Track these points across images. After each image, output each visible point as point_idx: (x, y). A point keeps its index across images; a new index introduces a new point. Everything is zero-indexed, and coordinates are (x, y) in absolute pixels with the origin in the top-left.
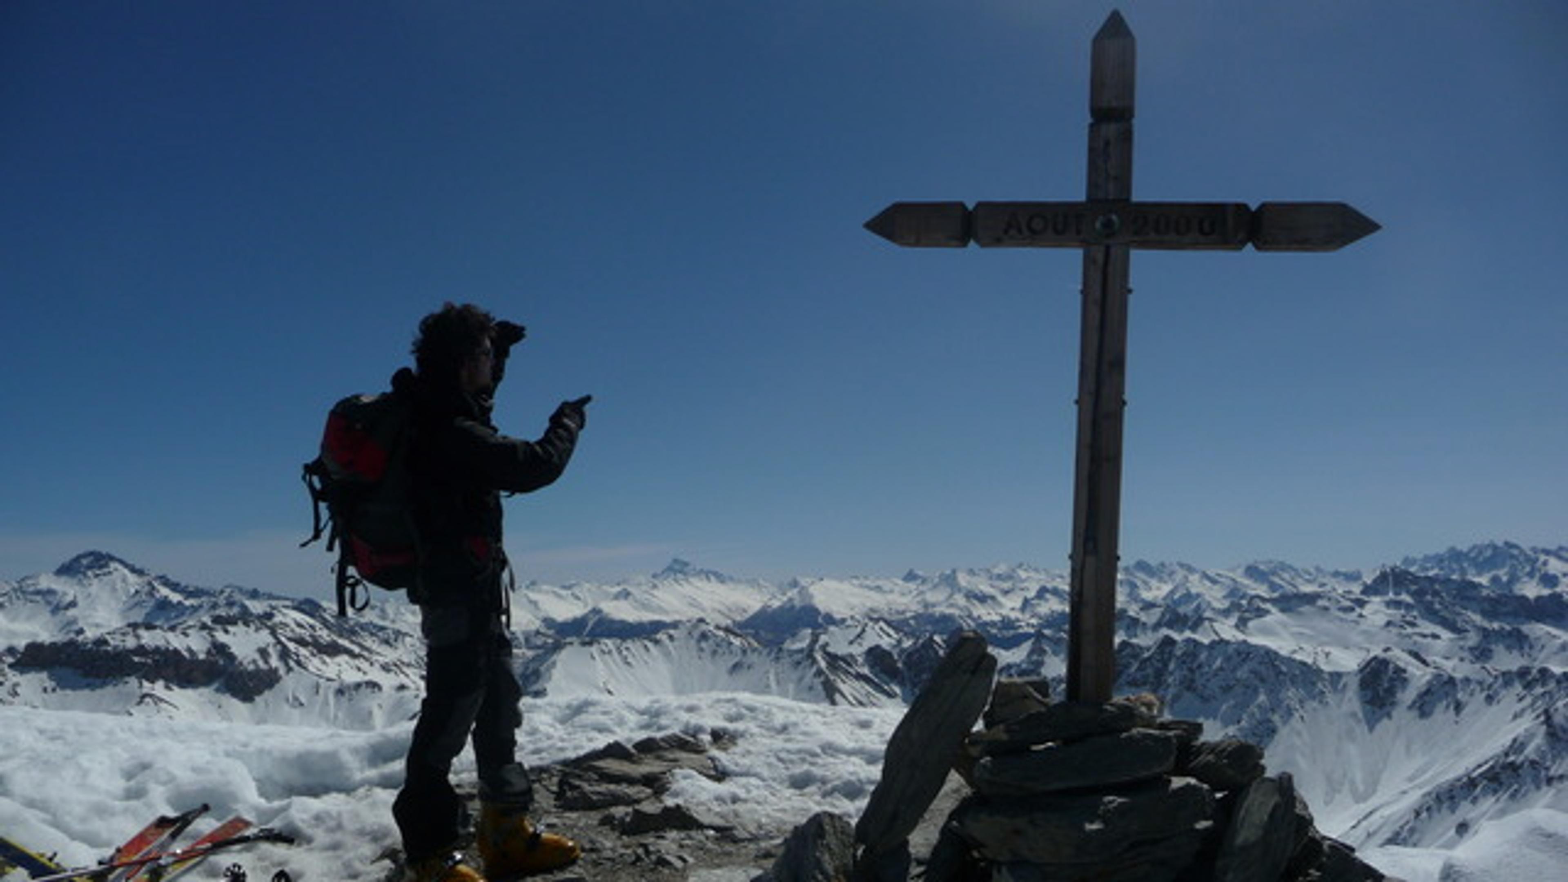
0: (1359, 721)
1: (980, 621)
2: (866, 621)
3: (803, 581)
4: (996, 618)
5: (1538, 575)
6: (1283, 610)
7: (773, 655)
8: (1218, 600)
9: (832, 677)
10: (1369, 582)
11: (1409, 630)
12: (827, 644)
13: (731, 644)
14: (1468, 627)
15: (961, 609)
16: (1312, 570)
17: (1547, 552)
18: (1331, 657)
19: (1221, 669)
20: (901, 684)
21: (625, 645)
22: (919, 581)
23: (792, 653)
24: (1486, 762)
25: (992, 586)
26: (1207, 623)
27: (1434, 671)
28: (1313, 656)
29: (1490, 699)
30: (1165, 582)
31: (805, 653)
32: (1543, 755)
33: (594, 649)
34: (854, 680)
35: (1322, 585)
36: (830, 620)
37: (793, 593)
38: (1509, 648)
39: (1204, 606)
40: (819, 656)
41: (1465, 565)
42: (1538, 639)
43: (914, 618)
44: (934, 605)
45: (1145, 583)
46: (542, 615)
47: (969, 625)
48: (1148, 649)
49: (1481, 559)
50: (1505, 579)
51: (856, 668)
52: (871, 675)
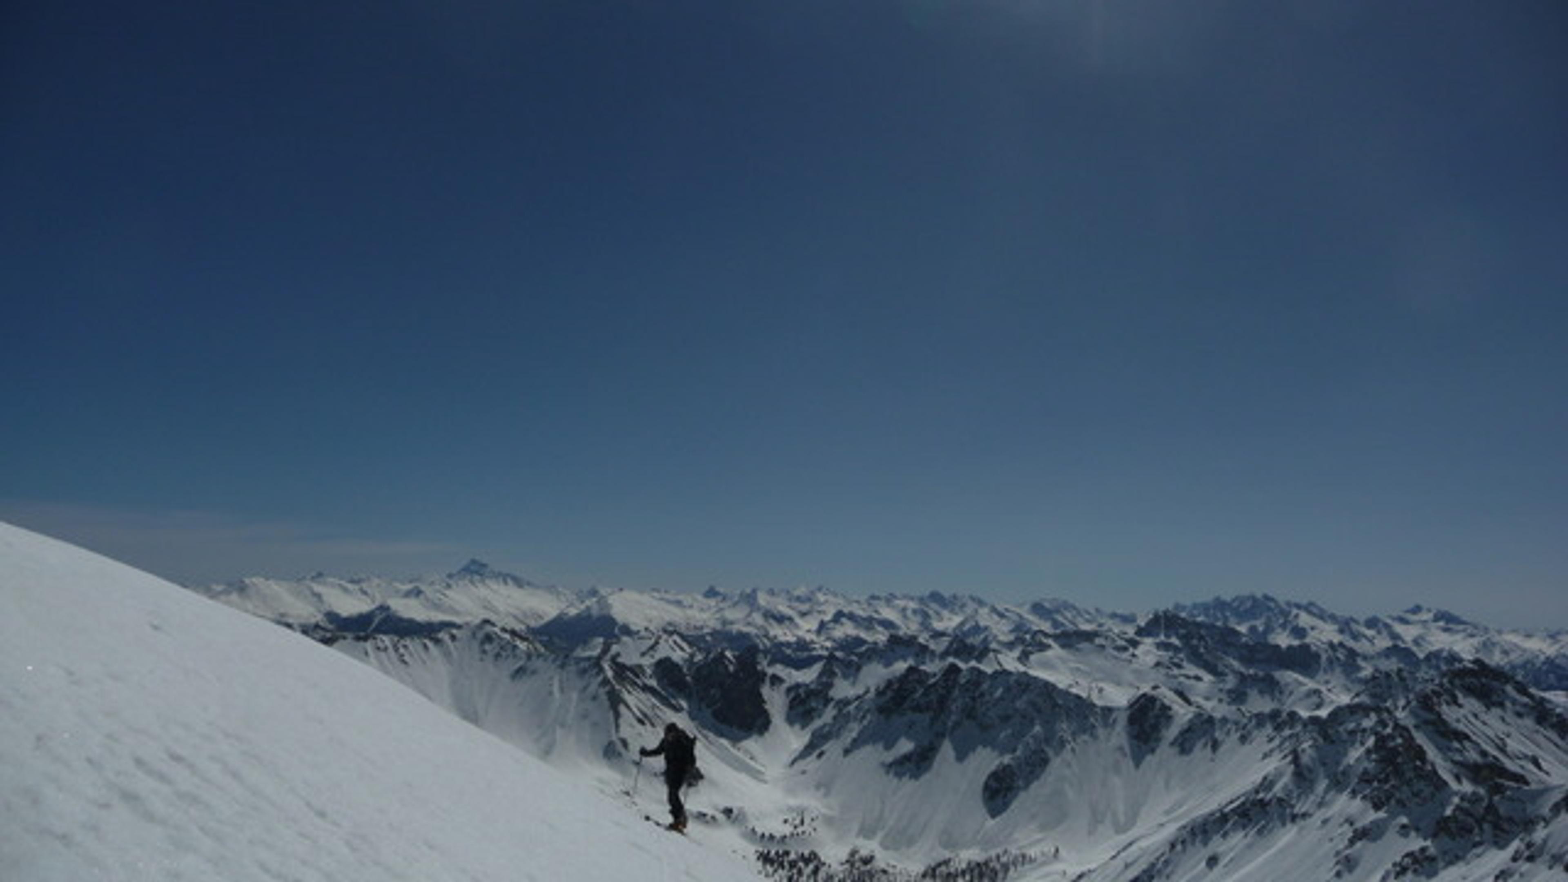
0: (1125, 755)
1: (776, 641)
2: (661, 633)
3: (603, 591)
4: (792, 639)
5: (1289, 627)
6: (1063, 646)
7: (558, 663)
8: (1003, 633)
9: (617, 687)
10: (1143, 624)
11: (1176, 671)
12: (618, 654)
13: (515, 647)
14: (1227, 671)
15: (758, 628)
16: (1093, 611)
17: (1298, 606)
18: (1104, 693)
19: (1002, 698)
20: (688, 698)
21: (402, 642)
22: (719, 598)
23: (579, 660)
24: (1238, 798)
25: (789, 607)
26: (991, 655)
27: (1197, 710)
28: (1087, 690)
29: (1243, 739)
30: (956, 614)
31: (593, 661)
32: (1289, 794)
33: (369, 645)
34: (641, 692)
35: (1101, 625)
36: (626, 630)
37: (591, 602)
38: (1261, 692)
39: (990, 638)
40: (606, 666)
41: (1228, 614)
42: (1287, 685)
43: (711, 634)
44: (732, 623)
45: (938, 613)
46: (326, 608)
47: (764, 644)
48: (935, 675)
49: (1241, 609)
50: (1261, 629)
51: (643, 678)
52: (658, 689)
